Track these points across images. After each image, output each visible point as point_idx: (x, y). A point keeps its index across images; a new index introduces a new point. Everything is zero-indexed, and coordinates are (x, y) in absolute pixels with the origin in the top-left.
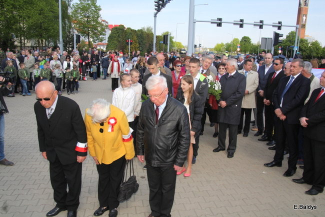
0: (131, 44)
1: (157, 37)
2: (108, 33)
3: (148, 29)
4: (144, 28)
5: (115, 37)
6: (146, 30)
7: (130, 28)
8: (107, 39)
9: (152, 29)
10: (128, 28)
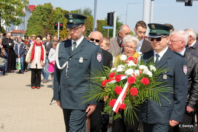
0: (61, 28)
1: (98, 22)
2: (29, 15)
3: (85, 12)
4: (80, 10)
5: (38, 20)
6: (82, 12)
7: (60, 8)
8: (26, 23)
9: (91, 12)
10: (57, 8)
